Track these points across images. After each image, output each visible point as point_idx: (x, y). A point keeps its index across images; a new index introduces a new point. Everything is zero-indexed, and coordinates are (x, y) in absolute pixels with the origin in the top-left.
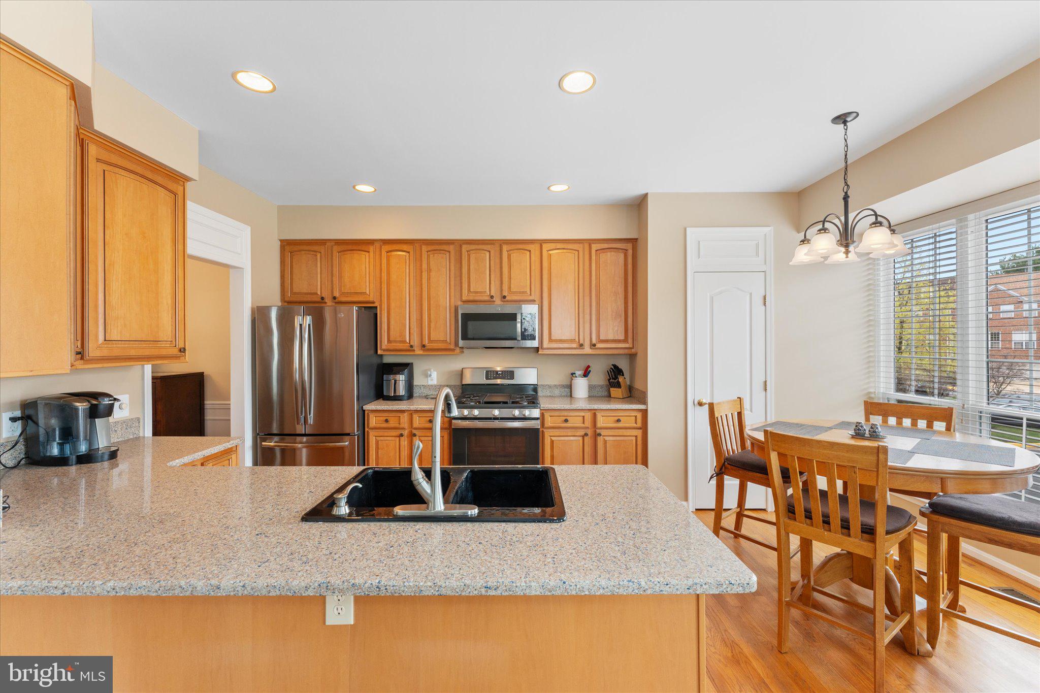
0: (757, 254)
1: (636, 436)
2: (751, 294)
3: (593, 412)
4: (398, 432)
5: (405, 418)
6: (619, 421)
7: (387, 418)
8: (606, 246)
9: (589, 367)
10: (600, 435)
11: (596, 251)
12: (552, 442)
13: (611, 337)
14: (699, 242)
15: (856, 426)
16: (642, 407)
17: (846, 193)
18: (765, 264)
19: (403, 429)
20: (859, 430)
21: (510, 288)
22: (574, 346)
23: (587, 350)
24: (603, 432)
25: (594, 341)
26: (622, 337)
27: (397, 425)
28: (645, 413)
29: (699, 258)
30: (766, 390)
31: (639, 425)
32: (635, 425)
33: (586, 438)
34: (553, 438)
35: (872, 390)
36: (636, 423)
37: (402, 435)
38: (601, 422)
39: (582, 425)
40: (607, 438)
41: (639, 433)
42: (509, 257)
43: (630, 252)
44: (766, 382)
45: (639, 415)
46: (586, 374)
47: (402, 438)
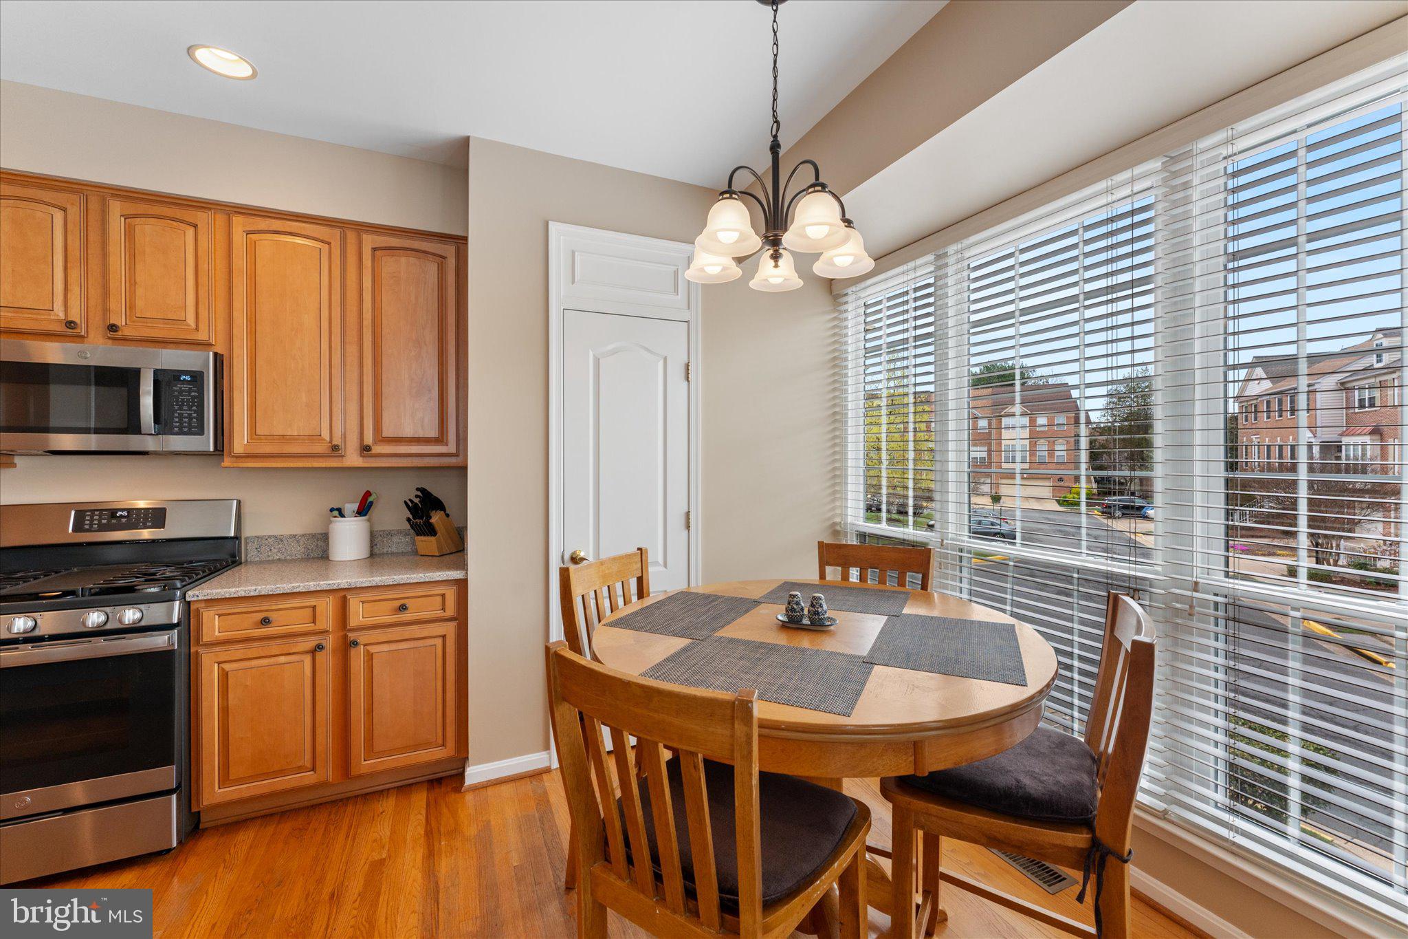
0: (676, 291)
1: (444, 637)
2: (665, 359)
3: (342, 594)
6: (403, 608)
8: (395, 242)
9: (368, 494)
10: (355, 644)
11: (375, 249)
12: (224, 676)
13: (408, 432)
14: (573, 253)
16: (456, 575)
17: (775, 136)
18: (689, 309)
21: (131, 307)
22: (319, 448)
23: (353, 459)
24: (363, 638)
25: (369, 440)
26: (433, 433)
28: (462, 585)
29: (573, 282)
30: (688, 527)
31: (451, 611)
32: (440, 614)
33: (319, 655)
34: (227, 667)
35: (838, 520)
36: (443, 609)
38: (359, 613)
39: (311, 627)
40: (373, 649)
41: (450, 629)
42: (130, 233)
43: (451, 263)
44: (688, 514)
45: (451, 594)
46: (364, 509)
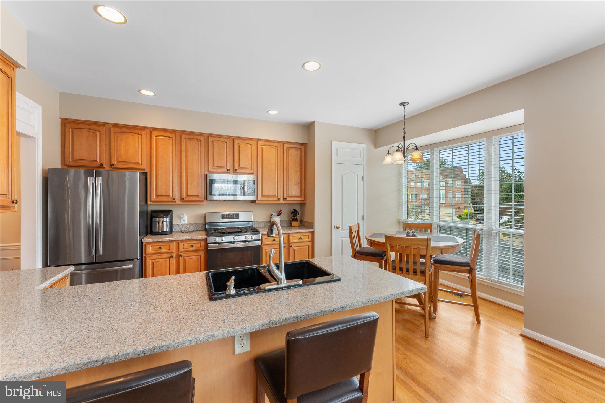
0: (360, 157)
1: (309, 246)
2: (358, 175)
3: (288, 234)
4: (169, 255)
5: (174, 246)
6: (300, 238)
7: (160, 246)
8: (291, 146)
9: (281, 210)
10: (291, 246)
11: (287, 148)
12: (266, 252)
13: (294, 194)
14: (337, 148)
15: (407, 232)
16: (312, 230)
17: (404, 135)
18: (363, 161)
19: (173, 252)
20: (408, 234)
22: (276, 199)
23: (282, 201)
24: (293, 245)
25: (285, 197)
26: (299, 195)
27: (168, 251)
28: (313, 233)
29: (337, 156)
30: (363, 220)
31: (310, 240)
32: (308, 240)
34: (267, 250)
36: (309, 239)
37: (171, 257)
38: (292, 239)
40: (295, 248)
41: (310, 244)
42: (239, 147)
43: (303, 150)
44: (363, 216)
45: (310, 235)
46: (279, 214)
47: (172, 259)
